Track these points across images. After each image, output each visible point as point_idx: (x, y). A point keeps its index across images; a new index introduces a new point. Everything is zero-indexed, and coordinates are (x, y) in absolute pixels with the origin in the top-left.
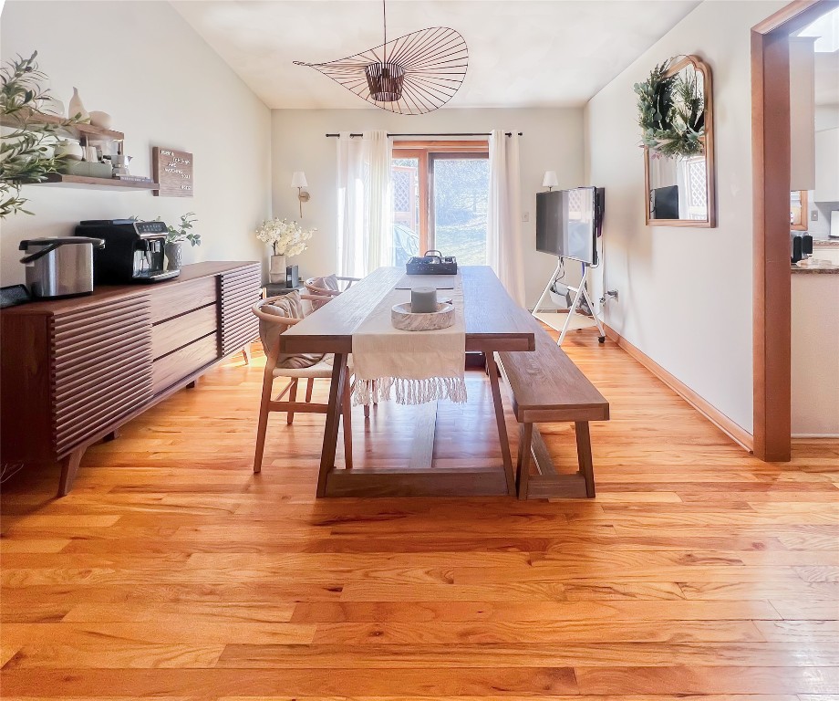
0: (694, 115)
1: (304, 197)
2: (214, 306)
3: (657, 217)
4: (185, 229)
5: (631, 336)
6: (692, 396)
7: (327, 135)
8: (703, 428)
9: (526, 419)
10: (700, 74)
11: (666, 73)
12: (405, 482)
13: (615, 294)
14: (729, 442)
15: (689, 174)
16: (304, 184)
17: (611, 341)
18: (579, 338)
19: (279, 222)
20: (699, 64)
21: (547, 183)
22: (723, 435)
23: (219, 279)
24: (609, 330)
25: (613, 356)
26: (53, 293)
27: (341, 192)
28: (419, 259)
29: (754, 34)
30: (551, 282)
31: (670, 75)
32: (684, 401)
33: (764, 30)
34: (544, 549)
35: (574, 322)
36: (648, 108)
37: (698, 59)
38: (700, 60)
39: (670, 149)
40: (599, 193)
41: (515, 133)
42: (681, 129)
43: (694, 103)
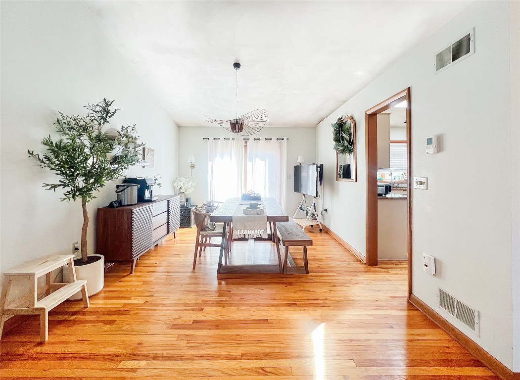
0: (350, 139)
1: (193, 166)
2: (167, 212)
3: (344, 177)
4: (156, 181)
5: (333, 228)
6: (350, 248)
7: (204, 139)
8: (352, 258)
9: (286, 245)
10: (352, 123)
11: (342, 120)
12: (246, 268)
13: (326, 210)
14: (358, 260)
15: (349, 159)
16: (193, 161)
17: (324, 230)
18: (312, 230)
19: (182, 178)
20: (352, 120)
21: (299, 161)
22: (357, 259)
23: (168, 201)
24: (323, 225)
25: (324, 236)
26: (126, 204)
27: (210, 164)
28: (245, 195)
29: (366, 114)
30: (300, 205)
31: (344, 121)
32: (347, 250)
33: (369, 113)
34: (291, 284)
35: (308, 223)
36: (337, 134)
37: (352, 118)
38: (353, 118)
39: (343, 152)
40: (321, 167)
41: (285, 138)
42: (346, 144)
43: (350, 135)
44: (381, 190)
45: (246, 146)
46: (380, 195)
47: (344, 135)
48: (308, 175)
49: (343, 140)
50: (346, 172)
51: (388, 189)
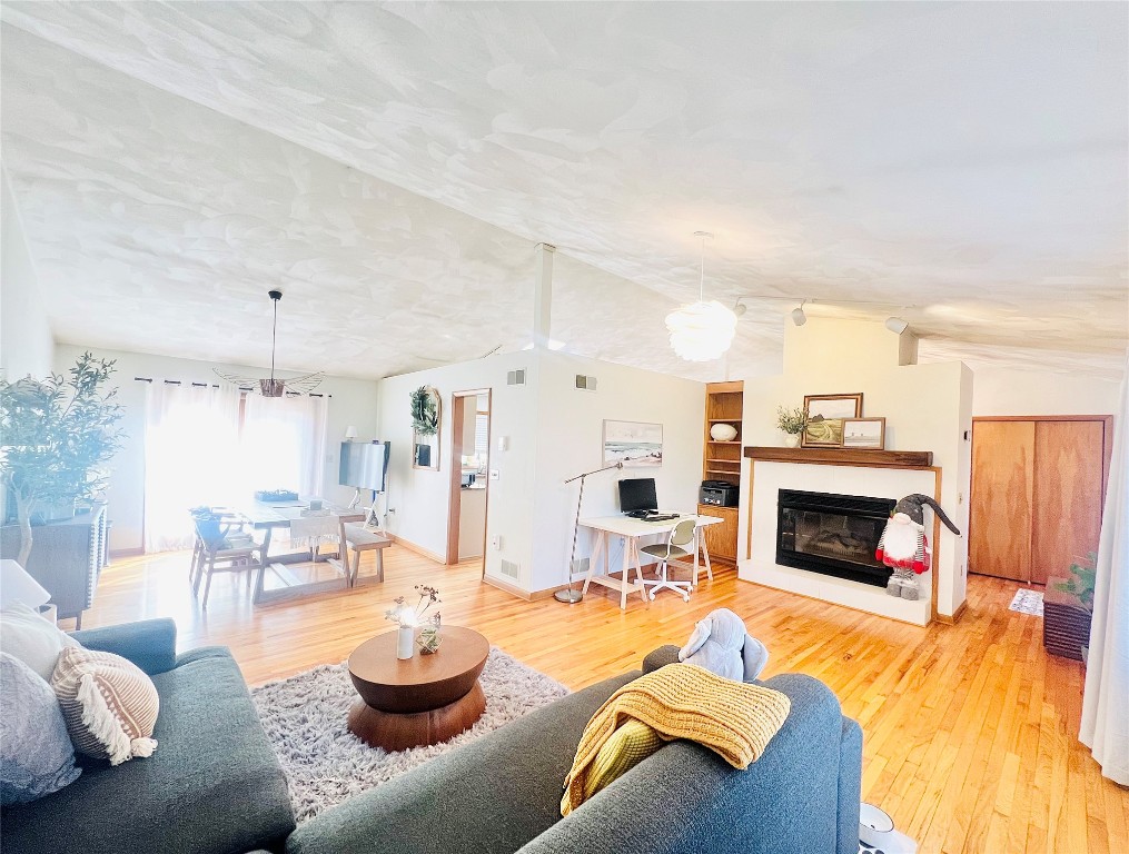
0: (434, 419)
3: (419, 464)
5: (402, 535)
9: (358, 550)
10: (436, 399)
11: (424, 391)
13: (394, 511)
15: (430, 440)
20: (437, 396)
21: (349, 435)
29: (453, 395)
31: (426, 393)
33: (456, 395)
36: (416, 406)
37: (437, 392)
39: (423, 432)
40: (387, 445)
41: (326, 395)
42: (429, 423)
43: (434, 413)
44: (465, 480)
45: (243, 402)
46: (464, 486)
47: (426, 413)
48: (361, 453)
49: (424, 419)
50: (423, 457)
51: (472, 478)
